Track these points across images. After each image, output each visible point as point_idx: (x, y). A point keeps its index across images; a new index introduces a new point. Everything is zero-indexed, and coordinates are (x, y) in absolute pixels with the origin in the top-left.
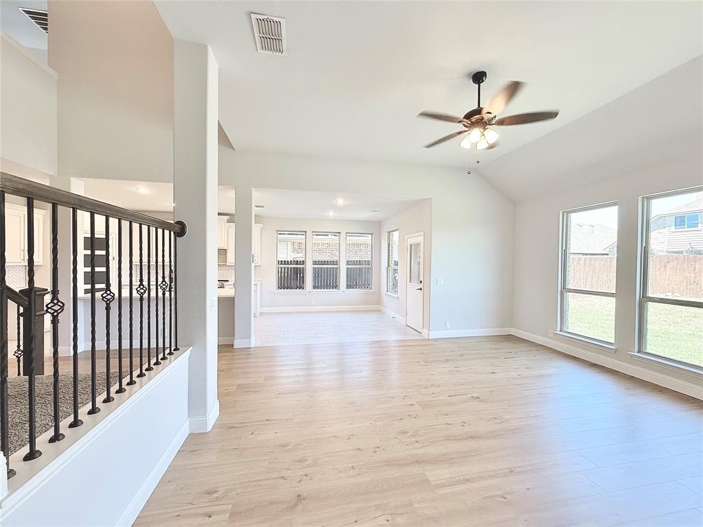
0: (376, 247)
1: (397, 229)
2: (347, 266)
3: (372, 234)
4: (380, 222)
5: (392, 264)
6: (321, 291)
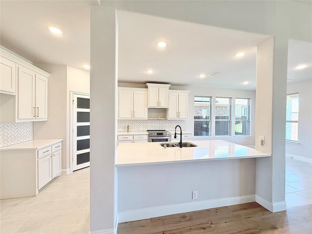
6: (221, 136)
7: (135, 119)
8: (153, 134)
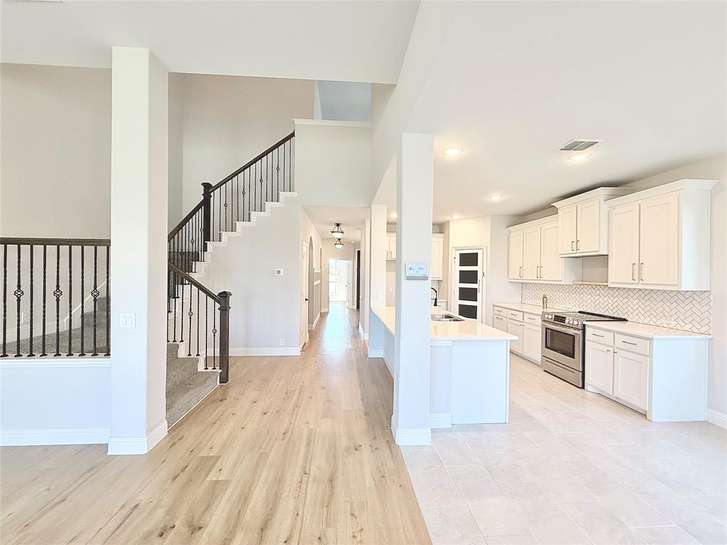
7: (545, 282)
8: (547, 316)
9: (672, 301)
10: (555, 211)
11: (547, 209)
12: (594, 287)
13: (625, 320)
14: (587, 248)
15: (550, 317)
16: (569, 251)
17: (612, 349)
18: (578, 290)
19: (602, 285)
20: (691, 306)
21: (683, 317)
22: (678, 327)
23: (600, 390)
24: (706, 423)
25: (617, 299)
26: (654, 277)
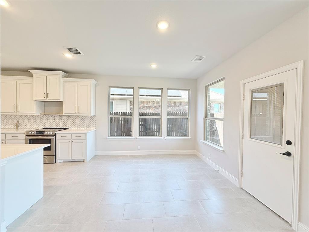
0: (193, 101)
1: (223, 79)
2: (168, 117)
3: (189, 90)
4: (196, 79)
5: (208, 116)
6: (146, 137)
7: (19, 114)
8: (30, 133)
9: (85, 119)
10: (31, 75)
11: (25, 72)
12: (52, 116)
13: (68, 129)
14: (53, 97)
15: (33, 133)
16: (42, 98)
17: (70, 141)
18: (42, 118)
19: (60, 114)
20: (90, 121)
21: (88, 125)
22: (87, 128)
23: (63, 160)
24: (95, 156)
25: (63, 120)
26: (83, 111)
